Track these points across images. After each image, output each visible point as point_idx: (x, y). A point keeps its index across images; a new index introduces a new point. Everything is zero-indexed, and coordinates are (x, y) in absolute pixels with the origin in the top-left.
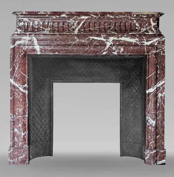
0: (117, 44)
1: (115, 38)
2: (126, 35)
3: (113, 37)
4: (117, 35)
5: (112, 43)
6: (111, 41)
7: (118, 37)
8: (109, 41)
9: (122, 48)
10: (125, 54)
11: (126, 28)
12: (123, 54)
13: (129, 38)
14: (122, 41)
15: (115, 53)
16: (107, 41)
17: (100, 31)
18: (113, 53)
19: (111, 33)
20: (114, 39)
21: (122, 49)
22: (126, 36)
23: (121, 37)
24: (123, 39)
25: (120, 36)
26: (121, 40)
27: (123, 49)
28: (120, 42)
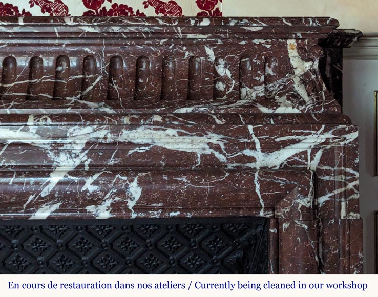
0: (112, 162)
1: (101, 134)
2: (158, 118)
3: (89, 129)
5: (83, 157)
6: (78, 148)
7: (117, 130)
8: (69, 147)
9: (135, 184)
10: (156, 215)
12: (142, 215)
13: (171, 131)
14: (139, 145)
15: (103, 213)
16: (57, 148)
18: (90, 208)
20: (95, 135)
21: (135, 190)
22: (156, 123)
23: (134, 125)
24: (142, 136)
25: (126, 120)
26: (130, 145)
27: (139, 190)
28: (130, 151)
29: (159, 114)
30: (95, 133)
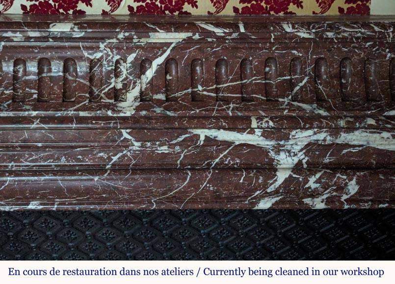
0: (327, 160)
1: (321, 136)
2: (371, 121)
3: (310, 132)
4: (325, 118)
5: (301, 156)
6: (297, 148)
7: (335, 131)
8: (289, 147)
9: (354, 182)
10: (366, 206)
11: (367, 87)
12: (353, 206)
13: (385, 134)
14: (354, 146)
15: (319, 204)
16: (278, 149)
17: (243, 99)
18: (307, 201)
19: (299, 108)
20: (315, 137)
21: (353, 188)
22: (371, 127)
23: (350, 129)
24: (357, 138)
25: (342, 123)
26: (347, 146)
27: (357, 188)
28: (344, 151)
29: (371, 116)
30: (316, 135)
